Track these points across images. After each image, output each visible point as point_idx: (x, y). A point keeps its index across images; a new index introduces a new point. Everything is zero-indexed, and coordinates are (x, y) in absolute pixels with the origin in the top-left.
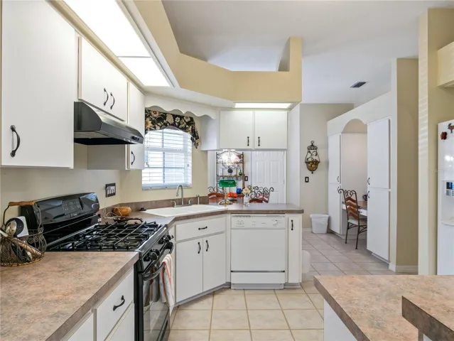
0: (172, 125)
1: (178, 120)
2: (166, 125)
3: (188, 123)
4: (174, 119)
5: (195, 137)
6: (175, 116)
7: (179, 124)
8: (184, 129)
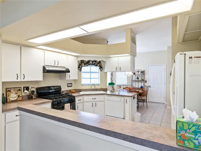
0: (92, 64)
1: (94, 62)
2: (89, 65)
3: (98, 63)
4: (93, 62)
5: (101, 67)
6: (93, 61)
7: (95, 64)
8: (96, 65)
